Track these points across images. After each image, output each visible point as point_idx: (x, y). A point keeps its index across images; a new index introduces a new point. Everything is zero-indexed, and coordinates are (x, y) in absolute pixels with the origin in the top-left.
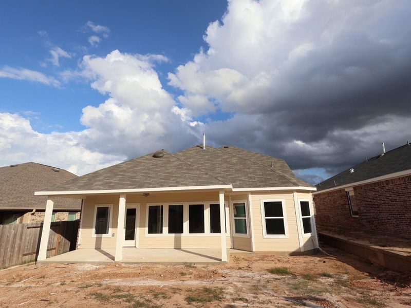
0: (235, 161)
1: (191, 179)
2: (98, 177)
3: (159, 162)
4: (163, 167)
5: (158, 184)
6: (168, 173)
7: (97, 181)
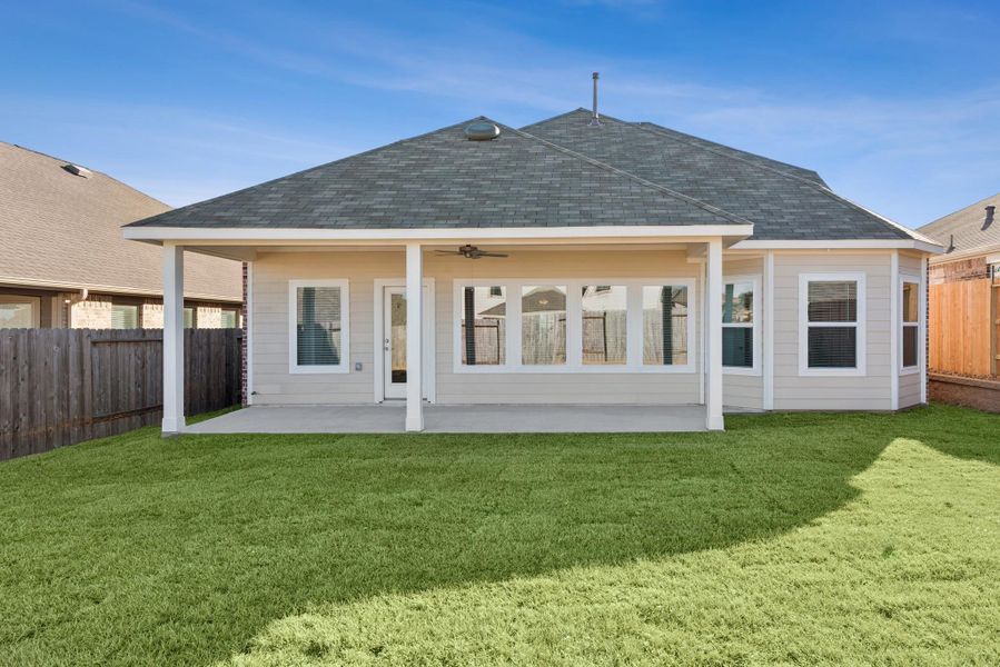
0: (707, 164)
1: (623, 208)
2: (316, 192)
3: (496, 155)
4: (515, 169)
5: (526, 217)
6: (541, 187)
7: (319, 203)
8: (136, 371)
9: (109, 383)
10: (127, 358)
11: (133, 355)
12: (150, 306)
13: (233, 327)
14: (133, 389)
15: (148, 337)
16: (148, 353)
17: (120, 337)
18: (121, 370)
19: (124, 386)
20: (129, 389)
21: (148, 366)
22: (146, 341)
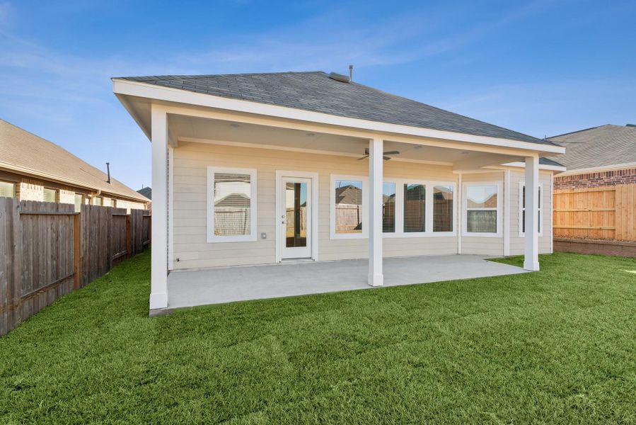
8: (52, 245)
9: (31, 258)
10: (45, 231)
11: (49, 230)
12: (25, 185)
13: (113, 206)
14: (49, 263)
15: (61, 211)
16: (60, 227)
17: (41, 210)
18: (40, 244)
19: (43, 259)
20: (47, 264)
21: (60, 239)
22: (59, 215)
